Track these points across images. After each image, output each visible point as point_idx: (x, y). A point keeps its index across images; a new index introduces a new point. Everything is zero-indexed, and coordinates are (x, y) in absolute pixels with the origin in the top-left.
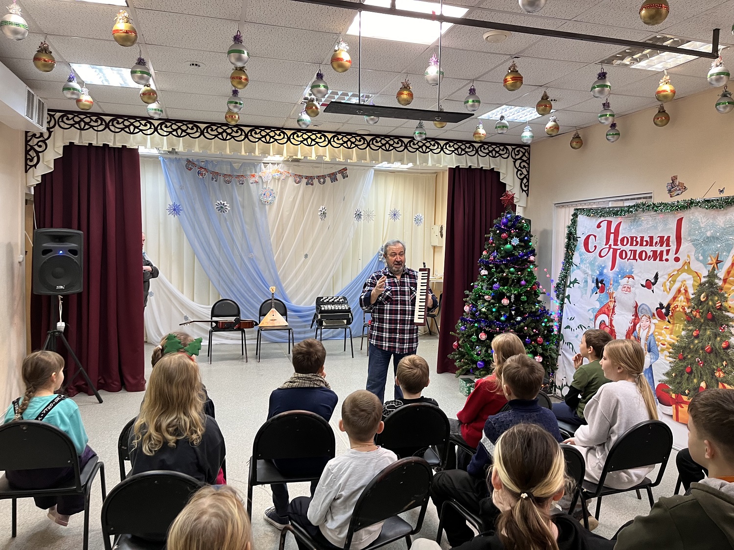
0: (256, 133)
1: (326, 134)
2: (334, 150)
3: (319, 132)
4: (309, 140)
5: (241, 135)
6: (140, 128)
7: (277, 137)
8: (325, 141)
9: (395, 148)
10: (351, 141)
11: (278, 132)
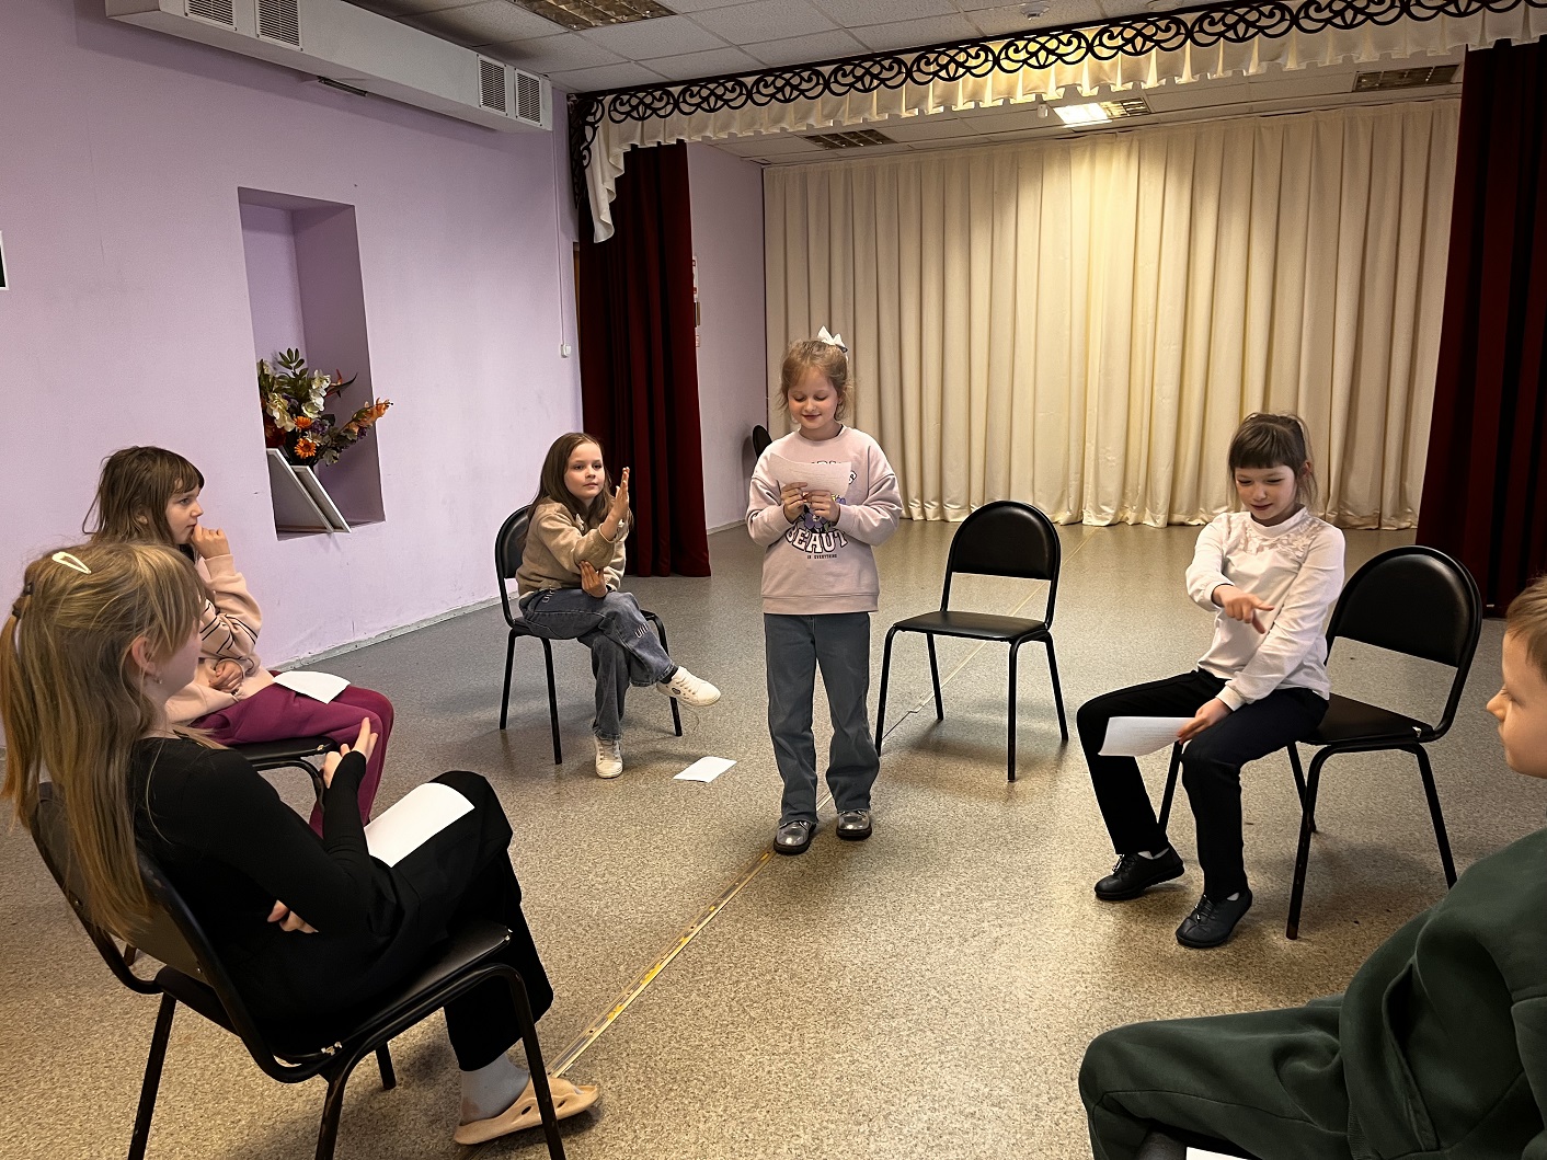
0: (928, 63)
1: (1082, 31)
2: (1101, 67)
3: (1066, 29)
4: (1042, 54)
5: (900, 72)
6: (725, 97)
7: (972, 63)
8: (1079, 47)
9: (1261, 30)
10: (1143, 36)
11: (973, 51)
